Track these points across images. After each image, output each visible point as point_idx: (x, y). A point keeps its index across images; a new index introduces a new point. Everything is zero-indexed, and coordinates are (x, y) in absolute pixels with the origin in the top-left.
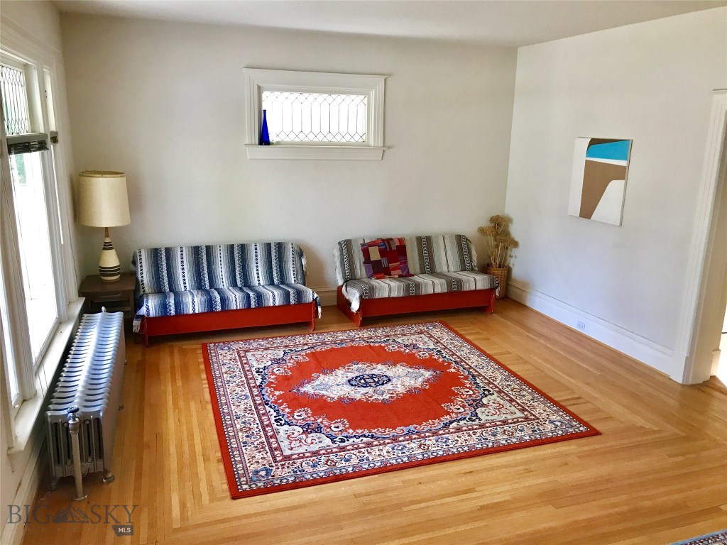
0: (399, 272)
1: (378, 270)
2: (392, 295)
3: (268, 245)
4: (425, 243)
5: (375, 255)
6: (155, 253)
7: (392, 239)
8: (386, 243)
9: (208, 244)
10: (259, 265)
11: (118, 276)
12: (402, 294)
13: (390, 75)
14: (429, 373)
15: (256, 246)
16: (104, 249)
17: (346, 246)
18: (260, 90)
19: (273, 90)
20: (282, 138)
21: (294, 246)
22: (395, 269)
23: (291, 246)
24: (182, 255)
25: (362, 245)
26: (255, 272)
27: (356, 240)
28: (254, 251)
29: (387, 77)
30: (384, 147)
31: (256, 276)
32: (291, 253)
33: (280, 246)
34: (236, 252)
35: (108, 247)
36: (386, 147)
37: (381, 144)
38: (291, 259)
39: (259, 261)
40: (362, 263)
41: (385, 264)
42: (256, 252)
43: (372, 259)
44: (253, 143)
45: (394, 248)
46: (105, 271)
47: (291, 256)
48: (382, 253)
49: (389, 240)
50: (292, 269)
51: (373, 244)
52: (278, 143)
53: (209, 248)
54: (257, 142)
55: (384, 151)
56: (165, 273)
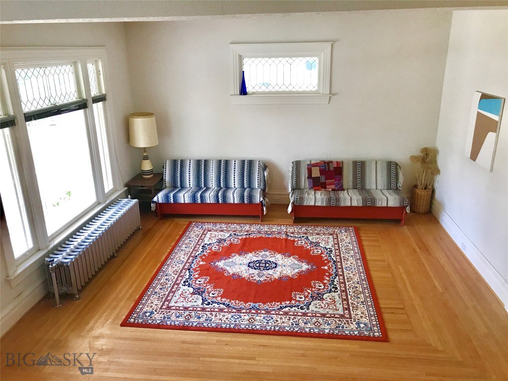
0: (333, 187)
1: (317, 184)
2: (317, 204)
3: (243, 162)
4: (360, 167)
5: (316, 173)
6: (174, 162)
7: (332, 162)
8: (326, 165)
9: (206, 159)
10: (236, 174)
11: (152, 175)
12: (324, 204)
13: (335, 42)
14: (307, 267)
15: (235, 161)
16: (144, 159)
17: (297, 164)
18: (241, 58)
19: (250, 57)
20: (257, 89)
21: (261, 163)
22: (330, 184)
23: (258, 163)
24: (190, 165)
25: (308, 165)
26: (233, 179)
27: (305, 161)
28: (234, 165)
29: (333, 42)
30: (330, 94)
31: (233, 181)
32: (257, 167)
33: (251, 163)
34: (222, 164)
35: (146, 158)
36: (332, 94)
37: (328, 92)
38: (257, 172)
39: (236, 172)
40: (306, 178)
41: (323, 179)
42: (235, 166)
43: (313, 176)
44: (236, 93)
45: (332, 169)
46: (144, 172)
47: (257, 169)
48: (322, 172)
49: (328, 163)
50: (257, 179)
51: (316, 165)
52: (253, 93)
53: (206, 161)
54: (238, 93)
55: (330, 97)
56: (179, 176)
